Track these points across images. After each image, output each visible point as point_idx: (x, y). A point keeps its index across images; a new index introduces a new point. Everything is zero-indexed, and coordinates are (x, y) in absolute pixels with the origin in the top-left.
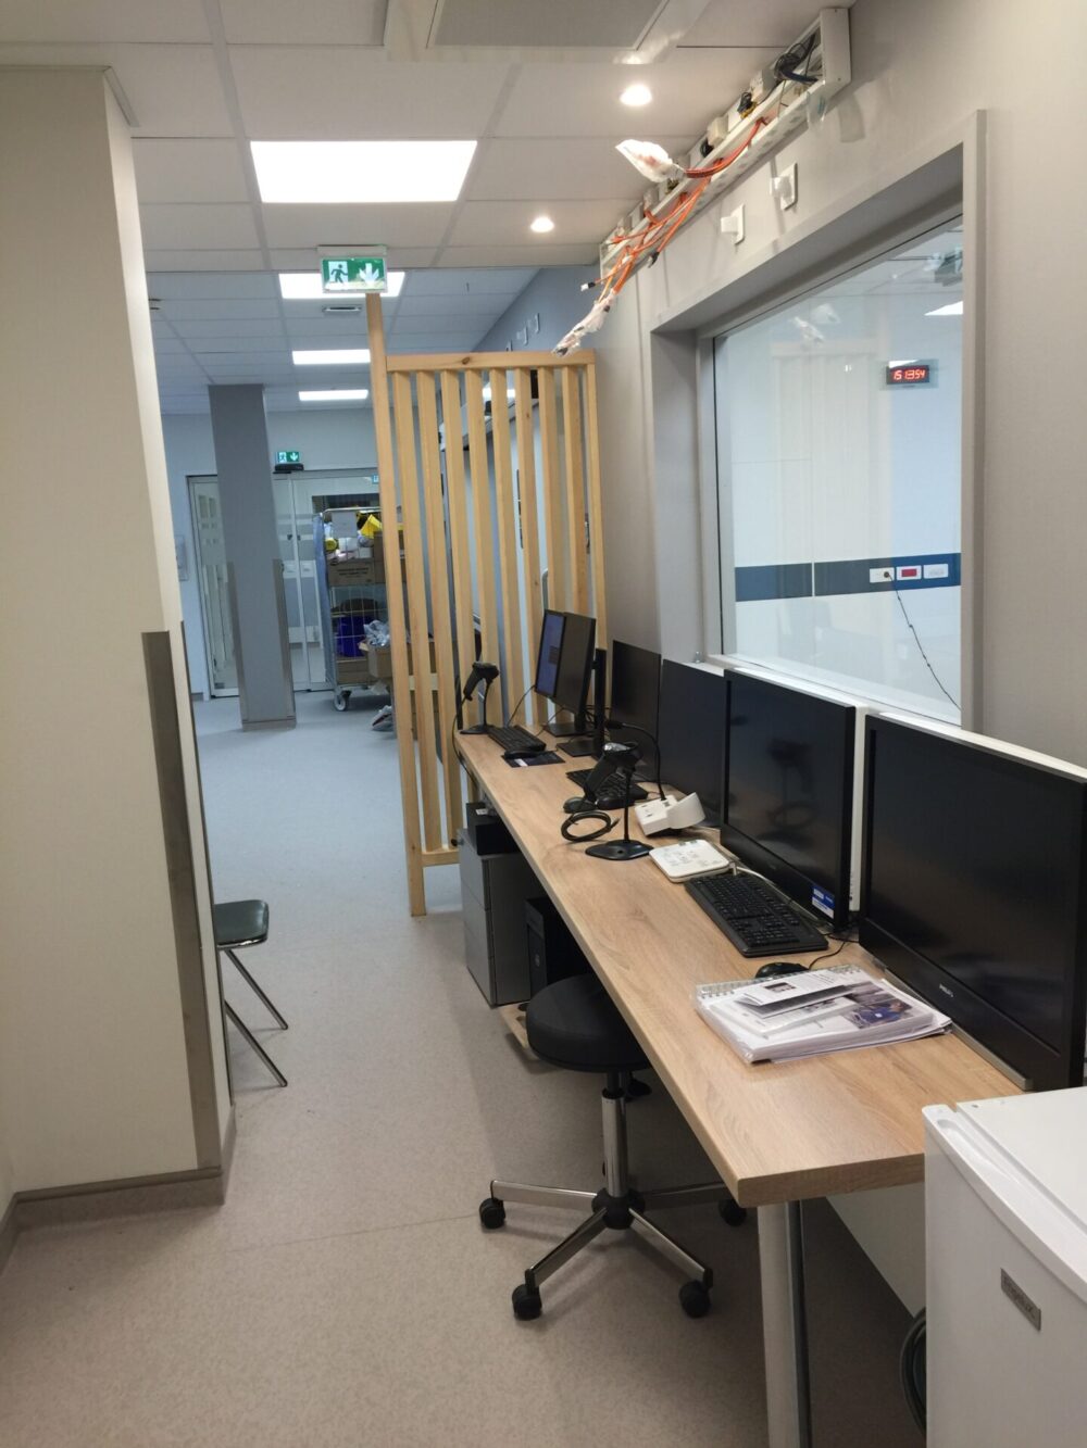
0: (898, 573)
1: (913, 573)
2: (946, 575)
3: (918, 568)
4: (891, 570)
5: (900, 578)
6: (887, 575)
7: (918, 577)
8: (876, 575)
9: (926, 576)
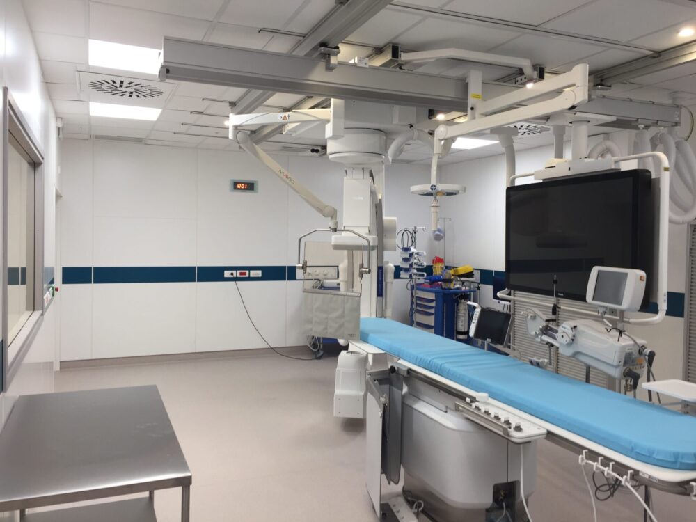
0: (237, 274)
1: (245, 274)
2: (260, 275)
3: (247, 272)
4: (234, 272)
5: (239, 276)
6: (232, 274)
7: (247, 276)
8: (227, 274)
9: (251, 276)
